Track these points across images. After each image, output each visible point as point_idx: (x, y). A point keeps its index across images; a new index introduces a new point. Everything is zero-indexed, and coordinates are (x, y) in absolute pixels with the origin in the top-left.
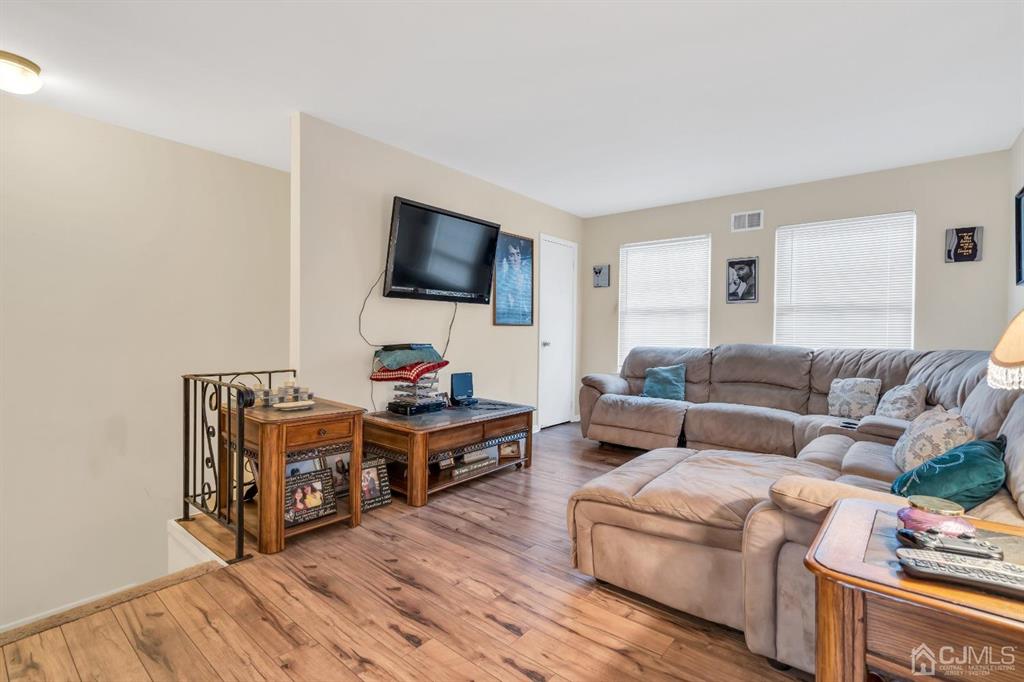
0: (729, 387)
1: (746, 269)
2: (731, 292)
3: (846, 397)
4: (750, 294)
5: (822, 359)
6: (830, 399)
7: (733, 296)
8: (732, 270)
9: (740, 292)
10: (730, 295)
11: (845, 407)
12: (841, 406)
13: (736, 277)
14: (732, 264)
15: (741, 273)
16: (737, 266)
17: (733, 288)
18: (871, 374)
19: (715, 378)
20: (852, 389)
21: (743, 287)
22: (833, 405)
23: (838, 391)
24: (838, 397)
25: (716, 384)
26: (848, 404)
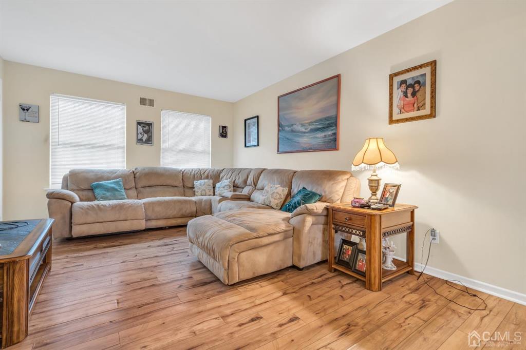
0: (148, 190)
1: (147, 128)
2: (139, 138)
3: (203, 188)
4: (149, 141)
5: (186, 173)
6: (196, 189)
7: (140, 141)
8: (139, 127)
9: (144, 140)
10: (139, 140)
11: (204, 192)
12: (201, 192)
13: (142, 131)
14: (139, 123)
15: (144, 129)
16: (142, 125)
17: (140, 137)
18: (207, 178)
19: (139, 186)
20: (204, 185)
21: (145, 137)
22: (198, 192)
23: (199, 186)
24: (199, 188)
25: (140, 189)
26: (205, 190)
